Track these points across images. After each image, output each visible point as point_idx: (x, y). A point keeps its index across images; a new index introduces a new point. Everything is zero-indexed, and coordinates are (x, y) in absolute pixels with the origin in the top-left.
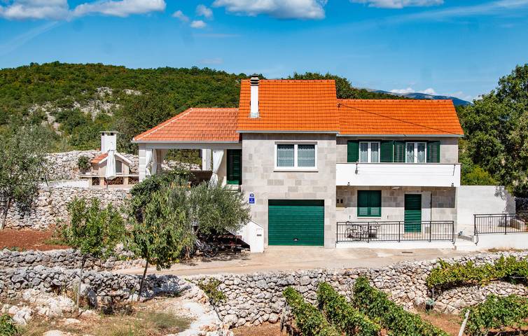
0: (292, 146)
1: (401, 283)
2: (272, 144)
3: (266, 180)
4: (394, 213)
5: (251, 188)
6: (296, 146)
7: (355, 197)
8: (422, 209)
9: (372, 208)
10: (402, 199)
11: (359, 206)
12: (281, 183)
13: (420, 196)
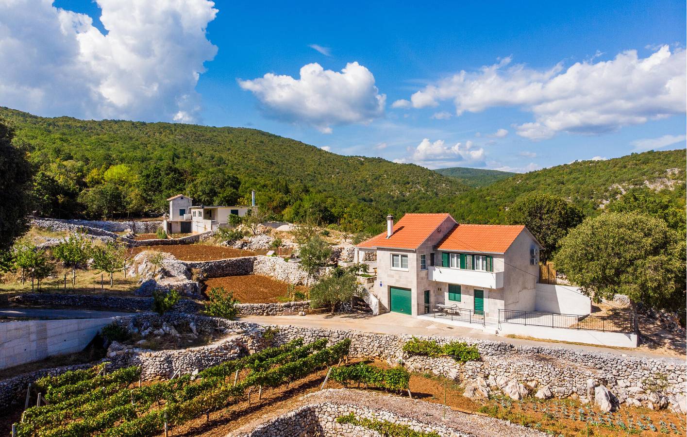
0: (398, 256)
1: (392, 347)
2: (388, 254)
3: (386, 274)
4: (467, 301)
5: (380, 278)
6: (400, 256)
7: (447, 288)
8: (484, 299)
9: (456, 294)
10: (472, 292)
11: (449, 292)
12: (392, 276)
13: (483, 291)
